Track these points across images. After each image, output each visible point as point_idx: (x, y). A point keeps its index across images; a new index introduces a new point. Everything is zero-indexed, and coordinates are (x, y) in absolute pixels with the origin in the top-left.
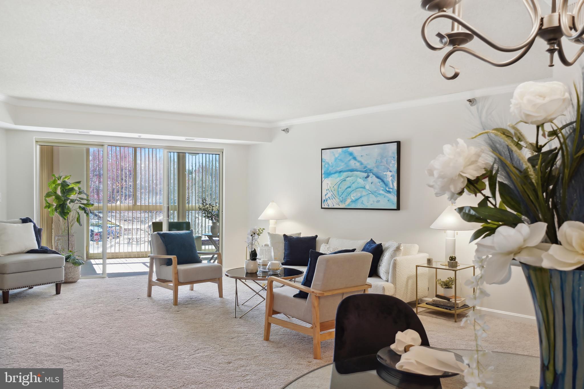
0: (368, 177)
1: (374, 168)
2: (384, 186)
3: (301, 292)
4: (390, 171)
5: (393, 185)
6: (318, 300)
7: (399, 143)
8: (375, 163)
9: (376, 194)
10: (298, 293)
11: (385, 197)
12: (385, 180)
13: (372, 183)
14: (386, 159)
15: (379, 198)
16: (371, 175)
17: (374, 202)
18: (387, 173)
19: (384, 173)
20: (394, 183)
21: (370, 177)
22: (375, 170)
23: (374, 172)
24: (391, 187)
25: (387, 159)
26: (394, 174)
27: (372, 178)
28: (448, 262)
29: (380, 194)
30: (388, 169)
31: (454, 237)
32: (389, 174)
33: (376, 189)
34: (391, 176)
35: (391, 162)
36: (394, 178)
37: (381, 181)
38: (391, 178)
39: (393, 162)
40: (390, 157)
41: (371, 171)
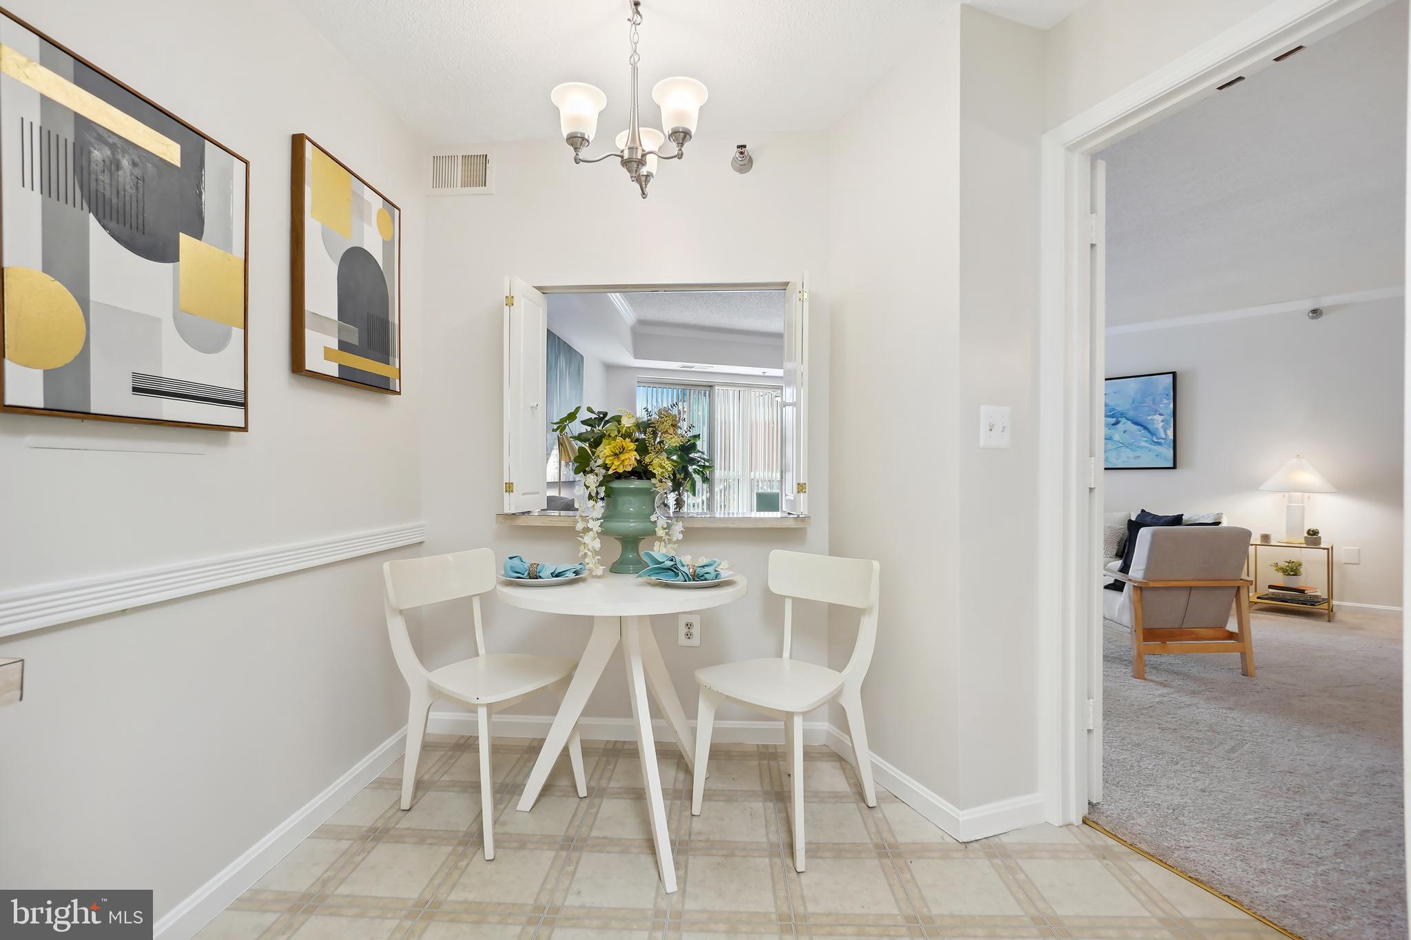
0: (1117, 423)
1: (1128, 410)
2: (1149, 435)
3: (1116, 580)
4: (1160, 415)
5: (1165, 432)
6: (1139, 592)
7: (1174, 374)
8: (1131, 404)
9: (1134, 447)
10: (1112, 582)
11: (1150, 451)
12: (1150, 427)
13: (1125, 432)
14: (1151, 397)
15: (1137, 453)
16: (1123, 420)
17: (1128, 458)
18: (1155, 416)
19: (1149, 418)
20: (1168, 431)
21: (1121, 424)
22: (1131, 414)
23: (1127, 416)
24: (1163, 435)
25: (1154, 398)
26: (1168, 418)
27: (1125, 425)
28: (1305, 537)
29: (1141, 447)
30: (1156, 411)
31: (1303, 503)
32: (1159, 418)
33: (1133, 441)
34: (1162, 421)
35: (1162, 401)
36: (1167, 424)
37: (1142, 428)
38: (1163, 423)
39: (1165, 401)
40: (1160, 394)
41: (1123, 415)
